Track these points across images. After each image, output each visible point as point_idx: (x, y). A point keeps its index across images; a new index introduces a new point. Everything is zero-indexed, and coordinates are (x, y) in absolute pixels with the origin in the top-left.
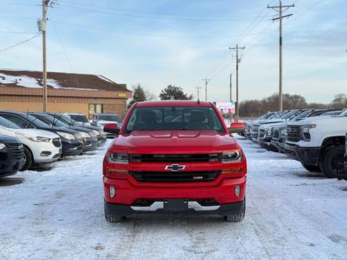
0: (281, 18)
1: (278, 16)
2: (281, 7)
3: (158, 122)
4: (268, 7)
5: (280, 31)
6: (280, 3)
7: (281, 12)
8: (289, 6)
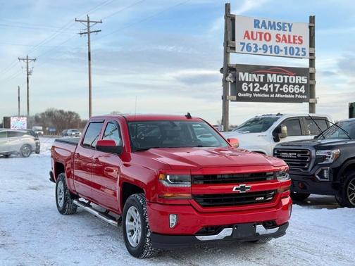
0: (89, 33)
1: (87, 31)
2: (89, 22)
3: (159, 138)
4: (76, 20)
5: (89, 46)
6: (88, 18)
7: (89, 27)
8: (97, 22)
